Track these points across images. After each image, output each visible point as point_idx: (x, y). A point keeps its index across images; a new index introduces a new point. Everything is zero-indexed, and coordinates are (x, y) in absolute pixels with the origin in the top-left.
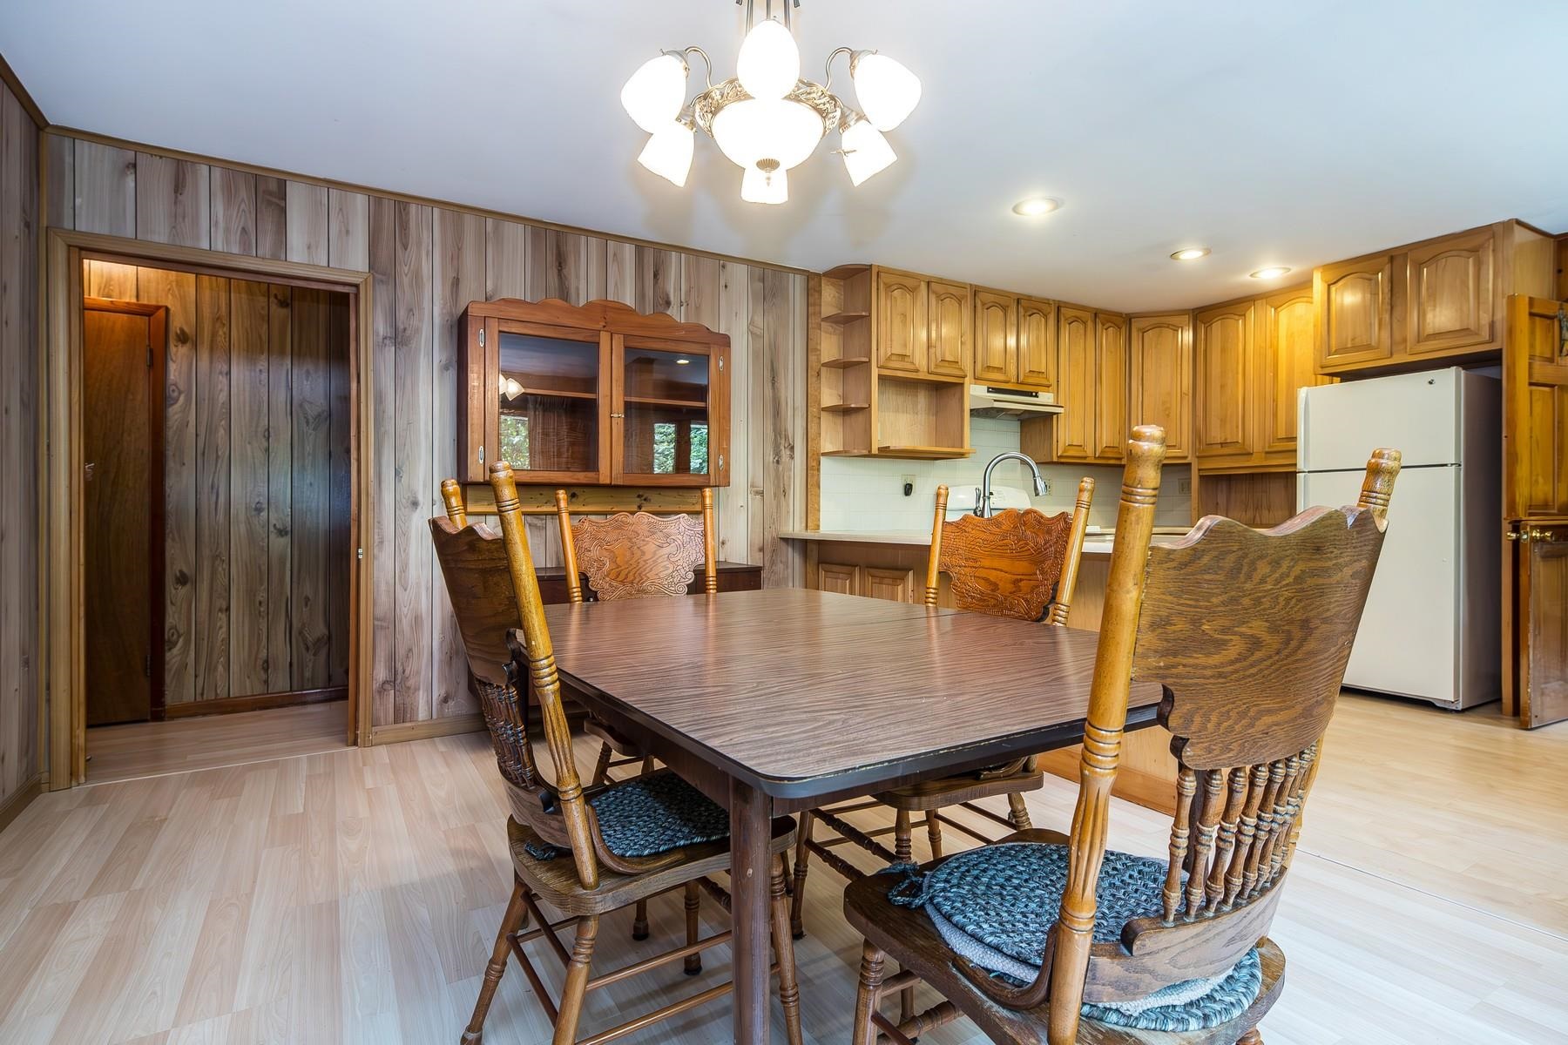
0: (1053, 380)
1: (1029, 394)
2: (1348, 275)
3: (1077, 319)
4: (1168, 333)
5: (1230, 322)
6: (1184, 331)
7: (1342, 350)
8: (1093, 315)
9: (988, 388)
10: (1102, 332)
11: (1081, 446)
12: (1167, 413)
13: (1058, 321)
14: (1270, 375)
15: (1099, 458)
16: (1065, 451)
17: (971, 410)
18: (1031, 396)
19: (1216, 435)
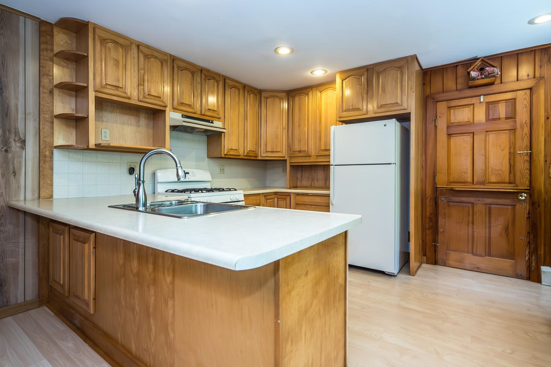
0: (221, 115)
1: (208, 121)
2: (350, 76)
3: (234, 87)
4: (277, 100)
5: (302, 97)
6: (284, 100)
7: (348, 110)
8: (243, 87)
9: (183, 115)
10: (248, 95)
11: (237, 150)
12: (277, 136)
13: (225, 86)
14: (318, 121)
15: (246, 156)
16: (228, 152)
17: (170, 126)
18: (209, 122)
19: (297, 147)
